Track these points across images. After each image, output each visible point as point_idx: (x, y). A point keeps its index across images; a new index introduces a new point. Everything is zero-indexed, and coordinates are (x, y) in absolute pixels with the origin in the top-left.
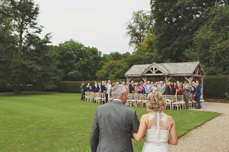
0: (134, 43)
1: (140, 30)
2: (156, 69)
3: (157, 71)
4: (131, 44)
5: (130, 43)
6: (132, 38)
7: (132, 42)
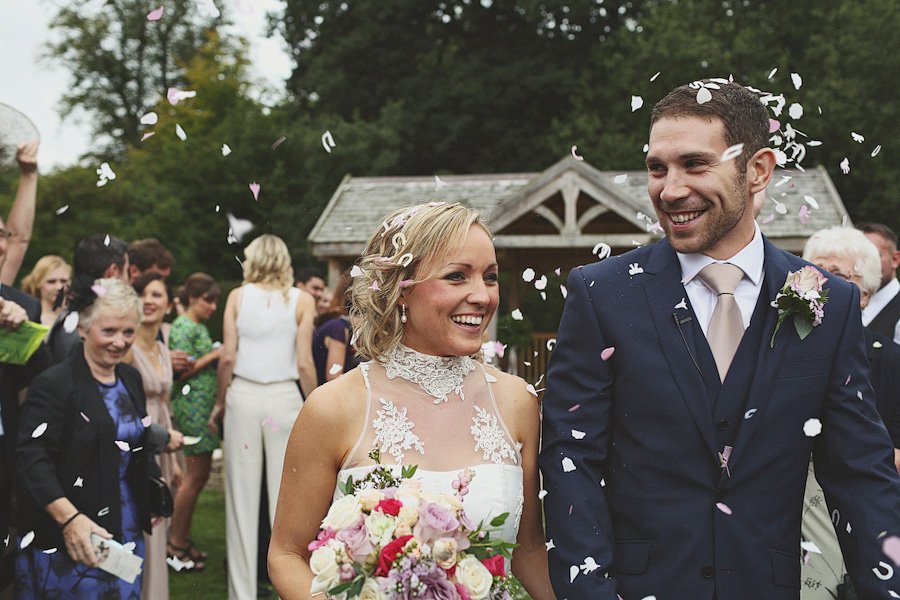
0: (87, 108)
1: (123, 42)
2: (585, 202)
3: (592, 214)
4: (69, 111)
5: (66, 106)
6: (80, 79)
7: (73, 101)
